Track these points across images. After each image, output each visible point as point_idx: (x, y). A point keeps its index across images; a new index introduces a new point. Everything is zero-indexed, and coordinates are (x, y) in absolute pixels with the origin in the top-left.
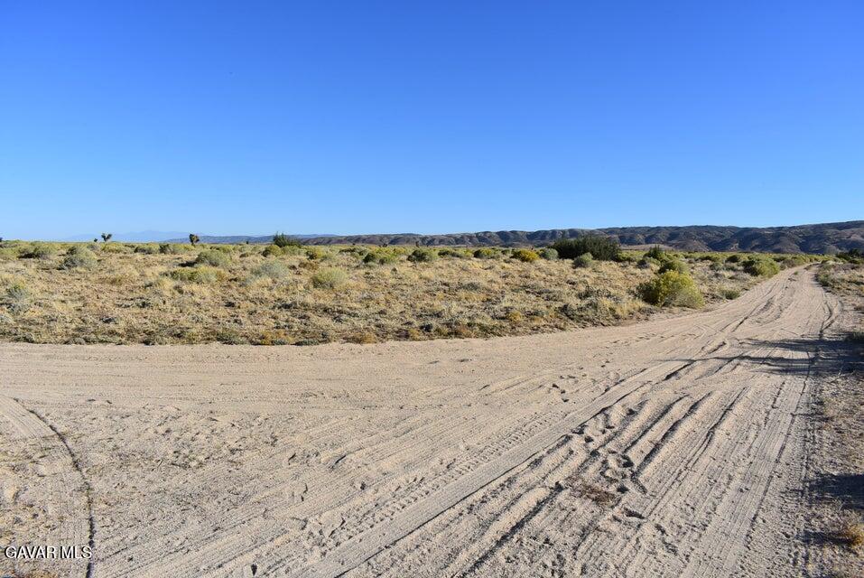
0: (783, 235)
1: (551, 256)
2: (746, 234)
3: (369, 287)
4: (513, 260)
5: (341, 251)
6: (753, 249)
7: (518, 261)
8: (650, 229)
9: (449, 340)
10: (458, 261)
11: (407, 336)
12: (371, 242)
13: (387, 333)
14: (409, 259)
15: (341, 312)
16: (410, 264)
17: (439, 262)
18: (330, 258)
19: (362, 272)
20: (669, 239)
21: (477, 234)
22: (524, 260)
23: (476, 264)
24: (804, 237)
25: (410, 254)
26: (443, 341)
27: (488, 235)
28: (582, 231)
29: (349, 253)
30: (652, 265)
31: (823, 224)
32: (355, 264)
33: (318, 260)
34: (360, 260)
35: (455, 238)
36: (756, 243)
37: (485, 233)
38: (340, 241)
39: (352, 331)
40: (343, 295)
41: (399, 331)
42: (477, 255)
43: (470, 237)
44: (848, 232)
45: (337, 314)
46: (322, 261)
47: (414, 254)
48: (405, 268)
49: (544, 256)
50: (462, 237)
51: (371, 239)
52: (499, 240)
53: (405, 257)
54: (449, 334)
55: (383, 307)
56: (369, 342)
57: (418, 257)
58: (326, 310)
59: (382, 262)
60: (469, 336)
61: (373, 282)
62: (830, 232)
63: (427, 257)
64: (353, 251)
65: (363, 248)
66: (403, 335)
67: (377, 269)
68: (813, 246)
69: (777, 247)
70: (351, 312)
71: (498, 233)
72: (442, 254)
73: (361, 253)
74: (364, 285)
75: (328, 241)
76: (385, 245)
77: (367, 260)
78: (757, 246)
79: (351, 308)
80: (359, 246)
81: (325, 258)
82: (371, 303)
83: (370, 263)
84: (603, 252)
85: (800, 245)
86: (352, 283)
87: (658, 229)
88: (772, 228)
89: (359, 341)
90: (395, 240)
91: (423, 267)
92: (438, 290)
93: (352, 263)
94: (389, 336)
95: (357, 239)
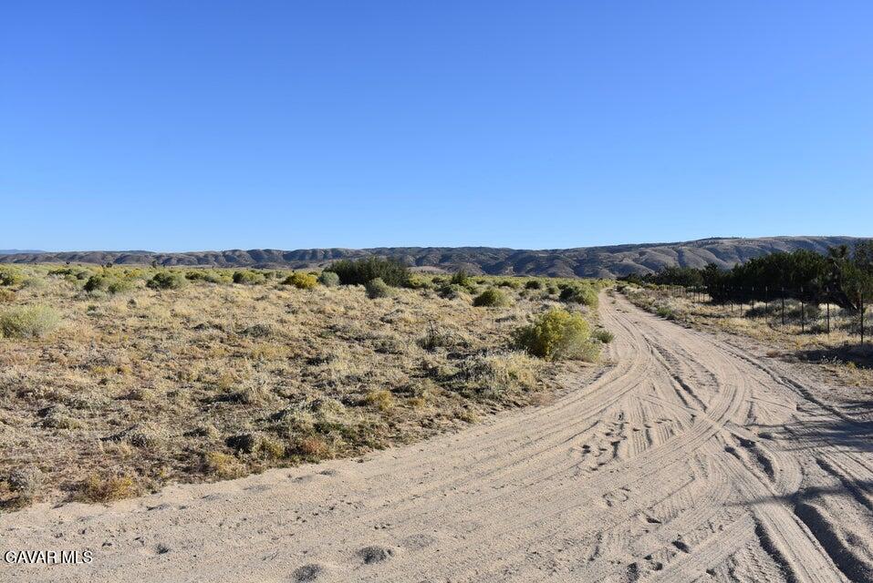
0: (558, 258)
1: (330, 281)
2: (520, 257)
3: (97, 334)
4: (287, 286)
5: (51, 273)
6: (528, 272)
7: (292, 287)
8: (420, 250)
9: (292, 470)
10: (217, 288)
11: (205, 470)
12: (90, 261)
13: (161, 463)
14: (149, 284)
15: (52, 397)
16: (152, 292)
17: (191, 289)
18: (35, 285)
19: (84, 305)
20: (441, 261)
21: (224, 253)
22: (300, 286)
23: (242, 292)
24: (578, 261)
25: (151, 278)
26: (281, 474)
27: (237, 253)
28: (347, 251)
29: (63, 276)
30: (461, 293)
31: (596, 248)
32: (73, 293)
33: (15, 287)
34: (80, 287)
35: (197, 257)
36: (530, 266)
37: (234, 251)
38: (49, 258)
39: (80, 463)
40: (55, 352)
41: (186, 455)
42: (238, 279)
43: (216, 256)
44: (620, 255)
45: (45, 403)
46: (22, 288)
47: (157, 278)
48: (146, 298)
49: (322, 280)
50: (206, 256)
51: (91, 257)
52: (251, 261)
53: (142, 283)
54: (288, 454)
55: (130, 381)
56: (124, 496)
57: (163, 283)
58: (22, 394)
59: (112, 290)
60: (326, 456)
61: (102, 322)
62: (604, 255)
63: (174, 283)
64: (68, 273)
65: (82, 269)
66: (196, 467)
67: (105, 303)
68: (587, 270)
69: (552, 270)
70: (72, 396)
71: (248, 252)
72: (192, 277)
73: (79, 277)
74: (89, 331)
75: (33, 258)
76: (109, 265)
77: (89, 287)
78: (531, 270)
79: (71, 388)
80: (74, 266)
81: (26, 284)
82: (109, 372)
83: (95, 292)
84: (391, 276)
85: (574, 268)
86: (69, 325)
87: (430, 250)
88: (546, 251)
89: (100, 495)
90: (122, 259)
91: (170, 297)
92: (212, 338)
93: (67, 292)
94: (167, 471)
95: (72, 257)
